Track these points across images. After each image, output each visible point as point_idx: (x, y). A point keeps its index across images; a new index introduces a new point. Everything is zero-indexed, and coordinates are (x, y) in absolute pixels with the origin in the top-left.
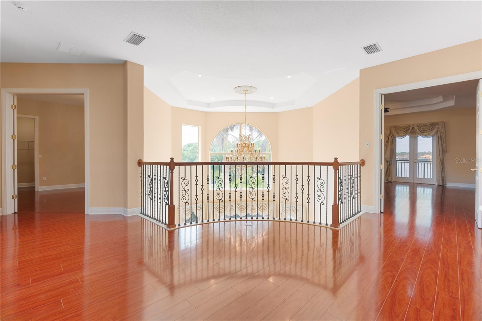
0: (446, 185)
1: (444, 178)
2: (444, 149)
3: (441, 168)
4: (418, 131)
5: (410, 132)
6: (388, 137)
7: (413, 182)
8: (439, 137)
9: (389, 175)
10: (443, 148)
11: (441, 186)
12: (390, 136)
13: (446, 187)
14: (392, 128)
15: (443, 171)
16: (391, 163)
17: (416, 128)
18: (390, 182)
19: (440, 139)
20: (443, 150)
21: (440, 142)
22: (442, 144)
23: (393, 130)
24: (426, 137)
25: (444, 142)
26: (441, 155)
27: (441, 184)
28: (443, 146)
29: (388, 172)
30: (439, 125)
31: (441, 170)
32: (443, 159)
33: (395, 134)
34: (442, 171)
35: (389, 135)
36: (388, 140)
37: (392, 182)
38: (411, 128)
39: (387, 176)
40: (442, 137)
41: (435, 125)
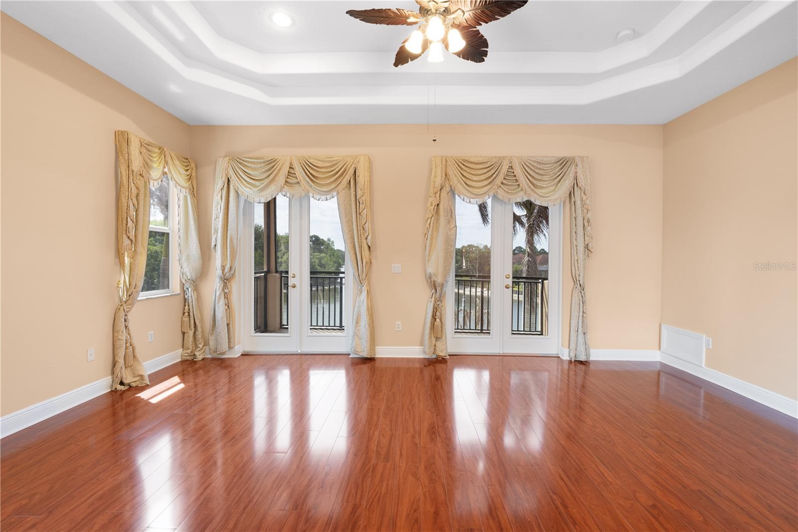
2: (588, 244)
4: (523, 180)
5: (502, 182)
6: (438, 194)
7: (500, 353)
8: (579, 205)
9: (438, 336)
10: (586, 243)
12: (444, 193)
14: (449, 163)
17: (518, 171)
19: (579, 211)
20: (585, 248)
21: (580, 222)
22: (584, 230)
25: (589, 221)
26: (582, 263)
28: (587, 233)
29: (436, 323)
30: (576, 166)
31: (581, 310)
33: (460, 186)
35: (442, 189)
36: (439, 204)
38: (504, 170)
39: (433, 341)
41: (568, 165)
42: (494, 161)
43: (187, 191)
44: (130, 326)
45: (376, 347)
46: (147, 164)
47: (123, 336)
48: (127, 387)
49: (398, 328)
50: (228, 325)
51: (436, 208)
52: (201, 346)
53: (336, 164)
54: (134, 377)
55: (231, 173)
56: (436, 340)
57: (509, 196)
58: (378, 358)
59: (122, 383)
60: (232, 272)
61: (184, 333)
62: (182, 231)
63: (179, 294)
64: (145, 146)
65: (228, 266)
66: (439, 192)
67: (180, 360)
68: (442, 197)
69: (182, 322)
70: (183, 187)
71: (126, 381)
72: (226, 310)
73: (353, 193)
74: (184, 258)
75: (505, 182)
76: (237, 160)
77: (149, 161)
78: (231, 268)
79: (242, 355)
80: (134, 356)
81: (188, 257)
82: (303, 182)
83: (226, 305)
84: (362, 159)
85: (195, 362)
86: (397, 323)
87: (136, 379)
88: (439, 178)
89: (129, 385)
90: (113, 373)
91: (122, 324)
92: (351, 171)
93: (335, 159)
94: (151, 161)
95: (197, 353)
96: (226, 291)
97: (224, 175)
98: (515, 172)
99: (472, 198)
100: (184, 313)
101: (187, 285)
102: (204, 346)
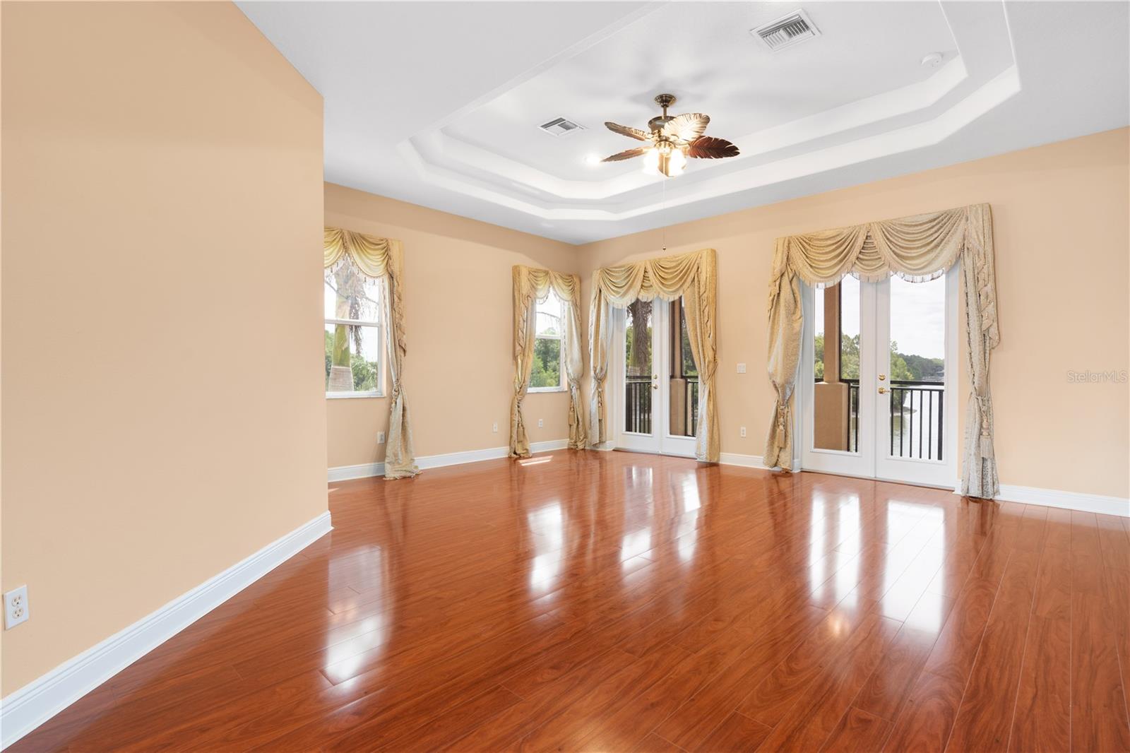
0: (997, 498)
1: (989, 464)
2: (988, 329)
3: (977, 416)
4: (886, 252)
5: (858, 258)
6: (778, 283)
7: (872, 476)
8: (970, 276)
9: (781, 445)
10: (984, 328)
11: (975, 499)
12: (786, 280)
13: (998, 506)
14: (792, 244)
15: (985, 433)
16: (789, 393)
17: (879, 240)
18: (787, 474)
19: (971, 283)
20: (984, 336)
21: (972, 300)
22: (980, 310)
23: (796, 254)
24: (919, 278)
25: (987, 297)
26: (977, 357)
27: (975, 492)
28: (985, 314)
29: (778, 430)
30: (967, 220)
31: (977, 426)
32: (987, 377)
33: (805, 270)
34: (981, 434)
35: (782, 275)
36: (779, 294)
37: (796, 471)
38: (860, 242)
39: (776, 450)
40: (982, 276)
41: (952, 221)
42: (846, 232)
43: (570, 303)
44: (521, 411)
45: (721, 453)
46: (533, 286)
47: (516, 418)
48: (518, 456)
49: (743, 434)
50: (600, 421)
51: (776, 298)
52: (582, 438)
53: (681, 263)
54: (523, 450)
55: (602, 283)
56: (780, 451)
57: (867, 275)
58: (722, 465)
59: (515, 453)
60: (604, 372)
61: (570, 426)
62: (566, 338)
63: (566, 392)
64: (534, 274)
65: (599, 368)
66: (779, 280)
67: (566, 448)
68: (783, 284)
69: (569, 416)
70: (566, 301)
71: (518, 452)
72: (599, 407)
73: (696, 290)
74: (568, 360)
75: (861, 256)
76: (607, 271)
77: (535, 285)
78: (602, 369)
79: (614, 450)
80: (524, 435)
81: (572, 360)
82: (655, 286)
83: (599, 402)
84: (705, 254)
85: (577, 451)
86: (742, 428)
87: (525, 451)
88: (779, 264)
89: (519, 455)
90: (510, 445)
91: (516, 409)
92: (695, 267)
93: (680, 258)
94: (537, 284)
95: (579, 444)
96: (600, 390)
97: (597, 286)
98: (875, 243)
99: (820, 282)
100: (571, 408)
101: (572, 384)
102: (584, 438)
